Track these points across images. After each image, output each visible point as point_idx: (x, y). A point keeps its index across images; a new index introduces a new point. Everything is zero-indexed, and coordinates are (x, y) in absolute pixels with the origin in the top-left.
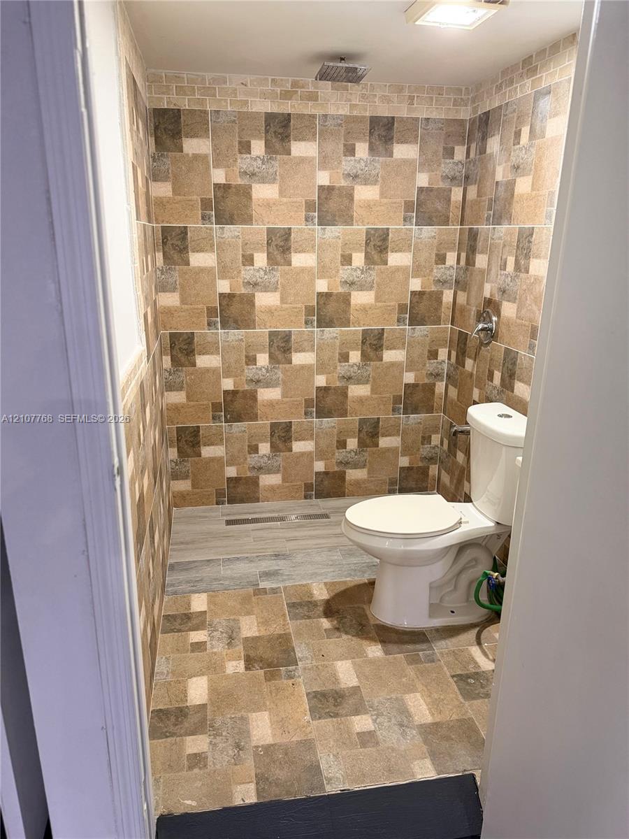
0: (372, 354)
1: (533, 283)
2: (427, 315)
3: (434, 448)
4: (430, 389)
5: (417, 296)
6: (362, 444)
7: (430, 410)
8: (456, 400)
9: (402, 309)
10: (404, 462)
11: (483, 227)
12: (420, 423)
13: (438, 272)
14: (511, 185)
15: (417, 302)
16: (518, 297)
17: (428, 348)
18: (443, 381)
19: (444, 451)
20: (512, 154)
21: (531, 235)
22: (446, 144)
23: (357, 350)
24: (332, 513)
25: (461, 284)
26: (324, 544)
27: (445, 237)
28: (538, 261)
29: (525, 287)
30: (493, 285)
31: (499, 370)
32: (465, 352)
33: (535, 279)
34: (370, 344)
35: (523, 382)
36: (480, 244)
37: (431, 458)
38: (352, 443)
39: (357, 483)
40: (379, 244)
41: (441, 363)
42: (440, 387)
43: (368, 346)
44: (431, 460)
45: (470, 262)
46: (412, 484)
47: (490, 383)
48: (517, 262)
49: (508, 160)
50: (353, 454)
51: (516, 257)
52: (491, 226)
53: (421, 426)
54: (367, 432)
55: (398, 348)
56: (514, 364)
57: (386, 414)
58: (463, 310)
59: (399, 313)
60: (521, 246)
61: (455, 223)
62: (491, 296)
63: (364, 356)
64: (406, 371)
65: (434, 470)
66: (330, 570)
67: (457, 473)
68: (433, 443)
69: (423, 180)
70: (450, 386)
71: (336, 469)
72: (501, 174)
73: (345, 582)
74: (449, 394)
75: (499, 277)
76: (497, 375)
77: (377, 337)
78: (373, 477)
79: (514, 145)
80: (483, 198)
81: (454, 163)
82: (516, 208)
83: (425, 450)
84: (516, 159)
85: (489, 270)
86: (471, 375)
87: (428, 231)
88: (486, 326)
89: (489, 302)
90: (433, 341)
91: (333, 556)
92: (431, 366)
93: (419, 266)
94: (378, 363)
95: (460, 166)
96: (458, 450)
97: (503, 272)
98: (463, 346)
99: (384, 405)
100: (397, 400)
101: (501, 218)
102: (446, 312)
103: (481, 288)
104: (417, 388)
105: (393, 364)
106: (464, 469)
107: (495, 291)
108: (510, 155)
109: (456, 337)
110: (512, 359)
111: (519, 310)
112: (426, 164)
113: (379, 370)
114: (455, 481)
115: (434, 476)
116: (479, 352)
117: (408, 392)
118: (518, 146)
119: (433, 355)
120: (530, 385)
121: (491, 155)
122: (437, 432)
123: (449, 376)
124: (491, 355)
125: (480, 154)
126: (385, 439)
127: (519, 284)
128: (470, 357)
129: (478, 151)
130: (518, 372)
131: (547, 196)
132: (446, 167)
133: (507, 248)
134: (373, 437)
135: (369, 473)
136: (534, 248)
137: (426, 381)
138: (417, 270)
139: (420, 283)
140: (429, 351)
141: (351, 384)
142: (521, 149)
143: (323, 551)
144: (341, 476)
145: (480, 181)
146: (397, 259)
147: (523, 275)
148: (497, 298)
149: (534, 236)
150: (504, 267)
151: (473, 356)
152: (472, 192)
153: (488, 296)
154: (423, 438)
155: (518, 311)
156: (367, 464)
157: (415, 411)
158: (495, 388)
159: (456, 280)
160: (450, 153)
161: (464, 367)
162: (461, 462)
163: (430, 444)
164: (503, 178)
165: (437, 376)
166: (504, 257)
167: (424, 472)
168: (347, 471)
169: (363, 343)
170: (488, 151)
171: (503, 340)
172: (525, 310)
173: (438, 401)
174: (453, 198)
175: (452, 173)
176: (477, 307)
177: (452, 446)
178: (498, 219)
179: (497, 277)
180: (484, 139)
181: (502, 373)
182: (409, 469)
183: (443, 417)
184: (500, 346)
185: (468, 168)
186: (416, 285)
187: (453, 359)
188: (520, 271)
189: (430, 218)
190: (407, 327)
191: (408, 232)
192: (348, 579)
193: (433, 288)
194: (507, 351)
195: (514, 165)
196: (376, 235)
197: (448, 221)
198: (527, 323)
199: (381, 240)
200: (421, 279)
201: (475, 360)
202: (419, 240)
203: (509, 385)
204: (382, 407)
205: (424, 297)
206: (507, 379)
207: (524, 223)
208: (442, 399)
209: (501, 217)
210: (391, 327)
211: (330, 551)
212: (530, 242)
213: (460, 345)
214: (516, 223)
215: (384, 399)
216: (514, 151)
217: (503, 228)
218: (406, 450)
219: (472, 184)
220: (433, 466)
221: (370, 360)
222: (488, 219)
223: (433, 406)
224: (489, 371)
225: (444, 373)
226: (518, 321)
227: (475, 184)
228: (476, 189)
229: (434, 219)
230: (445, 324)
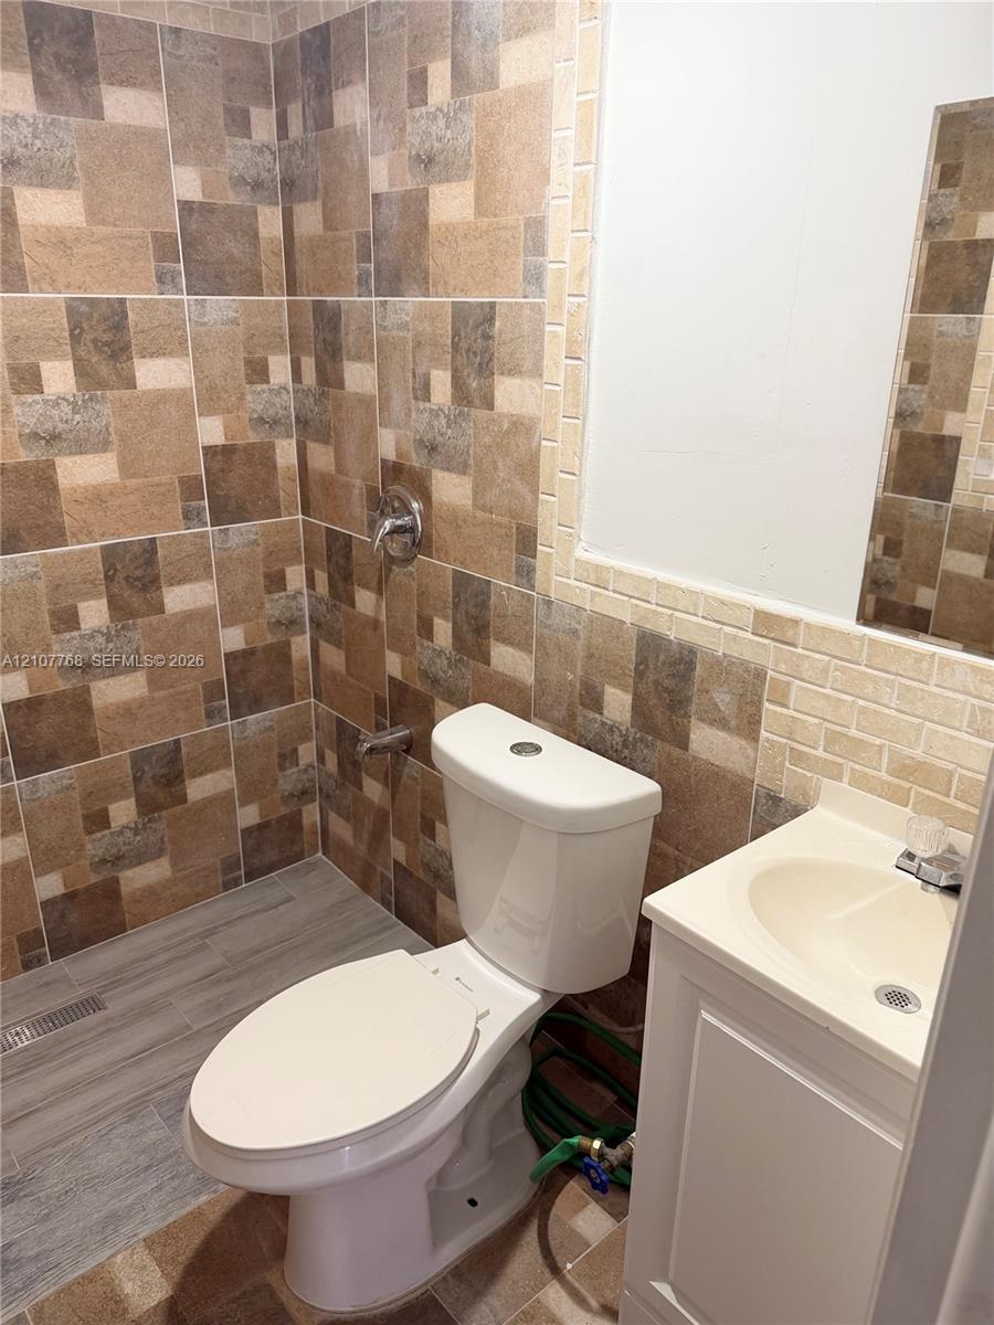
0: (136, 601)
1: (508, 432)
2: (248, 498)
3: (306, 770)
4: (281, 653)
5: (220, 457)
6: (147, 807)
7: (287, 696)
8: (344, 673)
9: (190, 488)
10: (248, 816)
11: (350, 300)
12: (270, 728)
13: (256, 400)
14: (415, 206)
15: (223, 471)
16: (471, 461)
17: (262, 570)
18: (304, 632)
19: (330, 776)
20: (409, 128)
21: (491, 320)
22: (230, 100)
23: (97, 596)
24: (105, 989)
25: (309, 428)
26: (107, 1100)
27: (259, 320)
28: (516, 381)
29: (487, 440)
30: (402, 432)
31: (445, 617)
32: (351, 575)
33: (514, 424)
34: (127, 578)
35: (512, 644)
36: (349, 339)
37: (304, 793)
38: (123, 812)
39: (151, 893)
40: (106, 337)
41: (294, 597)
42: (301, 646)
43: (124, 583)
44: (304, 795)
45: (330, 378)
46: (272, 855)
47: (426, 643)
48: (458, 384)
49: (400, 141)
50: (129, 834)
51: (455, 371)
52: (373, 299)
53: (274, 735)
54: (153, 778)
55: (197, 579)
56: (484, 605)
57: (193, 729)
58: (328, 483)
59: (184, 499)
60: (464, 345)
61: (275, 290)
62: (399, 455)
63: (118, 608)
64: (223, 627)
65: (311, 814)
66: (146, 1189)
67: (368, 822)
68: (303, 763)
69: (187, 183)
70: (323, 645)
71: (94, 879)
72: (381, 175)
73: (197, 1215)
74: (322, 659)
75: (414, 415)
76: (443, 631)
77: (142, 561)
78: (183, 869)
79: (411, 106)
80: (342, 233)
81: (253, 148)
82: (438, 258)
83: (289, 780)
84: (422, 142)
85: (385, 399)
86: (376, 624)
87: (221, 306)
88: (399, 522)
89: (395, 471)
90: (271, 553)
91: (143, 1132)
92: (274, 606)
93: (212, 388)
94: (154, 619)
95: (269, 158)
96: (363, 774)
97: (422, 405)
98: (342, 562)
99: (187, 708)
100: (212, 691)
101: (400, 280)
102: (288, 490)
103: (369, 437)
104: (253, 658)
105: (189, 617)
106: (386, 814)
107: (410, 448)
108: (402, 130)
109: (321, 542)
110: (476, 596)
111: (478, 491)
112: (191, 147)
113: (160, 636)
114: (366, 836)
115: (313, 825)
116: (387, 577)
117: (236, 669)
118: (423, 109)
119: (276, 581)
120: (531, 652)
121: (350, 131)
122: (305, 738)
123: (317, 624)
124: (420, 585)
125: (318, 128)
126: (199, 780)
127: (471, 432)
128: (366, 586)
129: (310, 122)
130: (495, 623)
131: (522, 229)
132: (238, 156)
133: (427, 351)
134: (169, 784)
135: (173, 864)
136: (501, 353)
137: (270, 639)
138: (211, 400)
139: (222, 428)
140: (267, 576)
141: (96, 678)
142: (433, 117)
143: (113, 1127)
144: (111, 890)
145: (326, 194)
146: (156, 374)
147: (478, 414)
148: (416, 460)
149: (497, 324)
150: (424, 391)
151: (374, 583)
152: (309, 219)
153: (392, 456)
154: (282, 756)
155: (475, 493)
156: (167, 845)
157: (257, 705)
158: (440, 653)
159: (297, 417)
160: (240, 123)
161: (353, 606)
162: (376, 800)
163: (298, 765)
164: (391, 185)
165: (292, 624)
166: (421, 370)
167: (293, 823)
168: (120, 875)
169: (109, 578)
170: (340, 120)
171: (447, 553)
172: (496, 491)
173: (302, 676)
174: (263, 232)
175: (253, 172)
176: (364, 479)
177: (349, 767)
178: (392, 282)
179: (408, 415)
180: (323, 89)
181: (454, 623)
182: (261, 827)
183: (316, 707)
184: (440, 568)
185: (289, 161)
186: (211, 431)
187: (322, 587)
188: (470, 404)
189: (219, 277)
190: (209, 528)
191: (173, 309)
192: (204, 1198)
193: (253, 438)
194: (461, 580)
195: (419, 156)
196: (95, 315)
197: (261, 284)
198: (505, 520)
199: (110, 329)
200: (221, 417)
201: (379, 592)
202: (202, 329)
203: (475, 649)
204: (181, 714)
205: (235, 457)
206: (470, 639)
207: (464, 292)
208: (307, 669)
209: (398, 277)
210: (170, 533)
211: (131, 1118)
212: (487, 337)
213: (334, 558)
214: (441, 290)
215: (184, 697)
216: (415, 120)
217: (411, 301)
218: (250, 791)
219: (305, 200)
220: (310, 807)
221: (133, 614)
222: (363, 280)
223: (291, 689)
224: (419, 617)
225: (303, 616)
226: (479, 514)
227: (315, 199)
228: (320, 211)
229: (229, 279)
230: (290, 515)
